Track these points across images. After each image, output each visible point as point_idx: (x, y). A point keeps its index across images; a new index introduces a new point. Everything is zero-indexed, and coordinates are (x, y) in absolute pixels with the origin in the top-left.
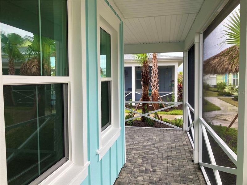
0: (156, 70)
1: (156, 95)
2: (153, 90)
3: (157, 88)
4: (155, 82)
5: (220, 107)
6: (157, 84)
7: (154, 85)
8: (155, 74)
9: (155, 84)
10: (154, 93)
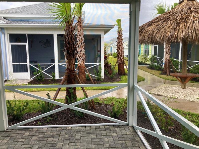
0: (82, 39)
1: (83, 68)
2: (79, 62)
3: (84, 59)
4: (81, 52)
5: (144, 77)
6: (83, 54)
7: (80, 56)
8: (80, 43)
9: (82, 55)
10: (81, 65)
